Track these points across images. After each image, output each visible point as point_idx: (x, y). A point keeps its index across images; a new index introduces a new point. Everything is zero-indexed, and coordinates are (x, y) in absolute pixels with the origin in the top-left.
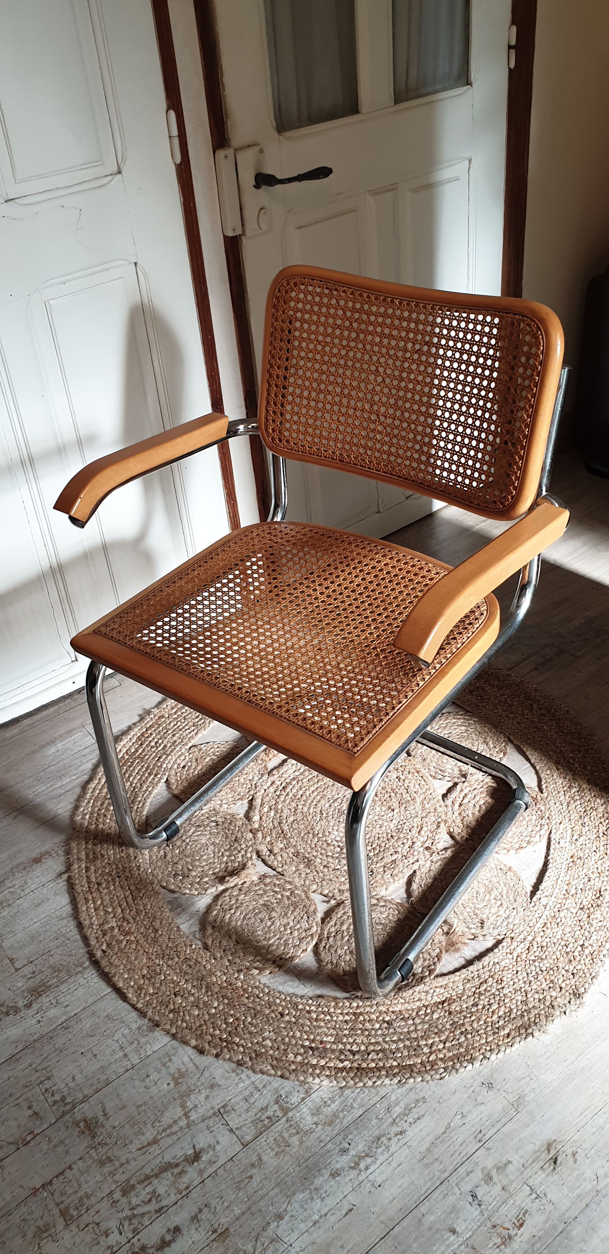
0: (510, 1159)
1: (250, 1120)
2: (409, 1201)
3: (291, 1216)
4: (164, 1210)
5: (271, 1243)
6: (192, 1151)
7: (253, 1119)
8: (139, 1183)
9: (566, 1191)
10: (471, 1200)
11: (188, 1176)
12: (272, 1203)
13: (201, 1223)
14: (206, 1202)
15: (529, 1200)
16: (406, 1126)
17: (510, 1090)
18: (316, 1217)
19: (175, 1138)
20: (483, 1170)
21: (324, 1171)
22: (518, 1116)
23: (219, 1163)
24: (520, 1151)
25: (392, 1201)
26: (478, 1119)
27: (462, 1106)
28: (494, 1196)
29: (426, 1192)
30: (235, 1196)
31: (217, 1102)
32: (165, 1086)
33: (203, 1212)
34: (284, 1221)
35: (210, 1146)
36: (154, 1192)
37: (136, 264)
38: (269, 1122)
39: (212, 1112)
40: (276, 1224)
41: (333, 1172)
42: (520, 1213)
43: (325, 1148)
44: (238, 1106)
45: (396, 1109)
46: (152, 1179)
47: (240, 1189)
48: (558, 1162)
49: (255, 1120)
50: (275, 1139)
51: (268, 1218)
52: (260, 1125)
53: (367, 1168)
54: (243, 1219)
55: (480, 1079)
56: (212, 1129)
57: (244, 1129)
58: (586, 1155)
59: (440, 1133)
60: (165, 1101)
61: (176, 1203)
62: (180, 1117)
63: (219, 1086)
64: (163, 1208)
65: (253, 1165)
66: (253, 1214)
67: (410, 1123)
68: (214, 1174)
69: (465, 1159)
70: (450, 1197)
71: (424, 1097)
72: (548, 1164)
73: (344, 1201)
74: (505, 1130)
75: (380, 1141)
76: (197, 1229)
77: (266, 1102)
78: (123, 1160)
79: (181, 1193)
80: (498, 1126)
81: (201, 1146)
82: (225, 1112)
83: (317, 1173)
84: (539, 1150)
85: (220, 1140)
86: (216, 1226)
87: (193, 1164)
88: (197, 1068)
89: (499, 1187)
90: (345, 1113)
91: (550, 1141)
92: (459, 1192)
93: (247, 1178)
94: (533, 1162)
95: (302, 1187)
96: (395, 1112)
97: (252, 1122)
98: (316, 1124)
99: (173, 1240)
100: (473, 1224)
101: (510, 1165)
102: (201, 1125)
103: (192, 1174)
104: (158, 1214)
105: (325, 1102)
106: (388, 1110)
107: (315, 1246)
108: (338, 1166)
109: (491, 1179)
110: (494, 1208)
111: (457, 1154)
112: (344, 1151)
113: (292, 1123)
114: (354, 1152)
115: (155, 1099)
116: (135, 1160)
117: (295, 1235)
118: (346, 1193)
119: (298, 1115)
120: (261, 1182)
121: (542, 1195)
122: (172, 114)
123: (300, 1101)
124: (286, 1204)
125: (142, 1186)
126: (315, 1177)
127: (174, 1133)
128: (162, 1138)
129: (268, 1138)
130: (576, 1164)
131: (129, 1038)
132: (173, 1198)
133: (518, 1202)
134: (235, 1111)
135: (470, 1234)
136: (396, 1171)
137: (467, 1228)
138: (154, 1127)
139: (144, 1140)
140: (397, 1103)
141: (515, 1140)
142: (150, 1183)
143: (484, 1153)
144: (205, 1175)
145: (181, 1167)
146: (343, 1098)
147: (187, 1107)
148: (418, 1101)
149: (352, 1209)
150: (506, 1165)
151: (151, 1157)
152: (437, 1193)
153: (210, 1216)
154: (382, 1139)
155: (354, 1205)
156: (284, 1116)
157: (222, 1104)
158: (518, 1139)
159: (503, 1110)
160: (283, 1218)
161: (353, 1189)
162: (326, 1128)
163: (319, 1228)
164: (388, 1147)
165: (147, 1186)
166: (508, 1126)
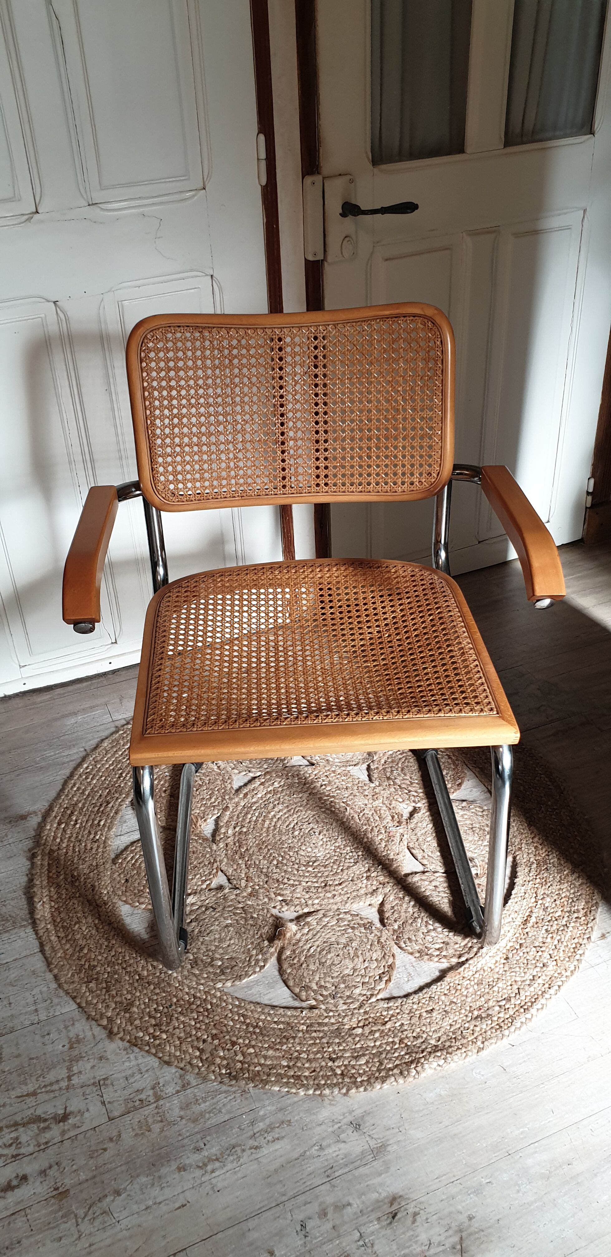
0: (351, 1201)
1: (123, 1097)
2: (240, 1213)
3: (128, 1195)
4: (20, 1157)
5: (102, 1214)
6: (63, 1112)
7: (127, 1097)
8: (7, 1127)
9: (394, 1247)
10: (299, 1229)
11: (52, 1132)
12: (115, 1178)
13: (48, 1178)
14: (58, 1160)
16: (263, 1142)
17: (375, 1136)
18: (150, 1203)
19: (52, 1095)
20: (321, 1204)
21: (173, 1163)
22: (374, 1163)
23: (82, 1129)
24: (363, 1197)
25: (225, 1208)
26: (334, 1155)
27: (324, 1138)
28: (322, 1232)
29: (259, 1209)
30: (85, 1162)
31: (100, 1074)
32: (60, 1047)
33: (52, 1168)
34: (120, 1198)
35: (79, 1111)
36: (17, 1138)
37: (212, 276)
38: (139, 1105)
39: (92, 1081)
40: (112, 1198)
41: (181, 1166)
43: (182, 1142)
44: (117, 1082)
45: (261, 1124)
46: (19, 1127)
47: (92, 1158)
48: (396, 1218)
49: (128, 1099)
50: (139, 1122)
51: (107, 1191)
52: (131, 1104)
53: (213, 1171)
54: (85, 1185)
55: (350, 1118)
56: (87, 1097)
57: (115, 1104)
58: (427, 1219)
59: (293, 1158)
60: (56, 1060)
61: (31, 1154)
62: (63, 1078)
63: (107, 1059)
64: (19, 1155)
65: (111, 1139)
66: (95, 1183)
67: (268, 1141)
68: (74, 1138)
69: (308, 1189)
70: (281, 1221)
71: (289, 1121)
72: (386, 1217)
73: (181, 1196)
74: (356, 1173)
75: (234, 1150)
76: (41, 1182)
77: (144, 1085)
79: (39, 1146)
80: (351, 1167)
81: (72, 1109)
82: (104, 1084)
83: (165, 1163)
84: (382, 1201)
85: (91, 1108)
86: (59, 1184)
87: (59, 1122)
88: (94, 1038)
89: (329, 1225)
90: (212, 1115)
91: (397, 1196)
92: (290, 1218)
93: (102, 1149)
94: (372, 1211)
95: (148, 1172)
96: (258, 1126)
97: (125, 1100)
98: (182, 1118)
99: (17, 1186)
100: (293, 1252)
101: (349, 1207)
102: (79, 1091)
103: (55, 1132)
104: (13, 1159)
105: (197, 1100)
106: (252, 1123)
107: (139, 1229)
108: (187, 1162)
109: (325, 1215)
110: (318, 1244)
111: (302, 1182)
112: (198, 1150)
113: (160, 1111)
114: (206, 1154)
115: (48, 1056)
116: (11, 1105)
117: (125, 1213)
118: (185, 1189)
119: (168, 1105)
120: (113, 1156)
121: (369, 1245)
122: (262, 137)
123: (174, 1092)
124: (128, 1182)
125: (9, 1130)
126: (163, 1165)
127: (52, 1091)
128: (40, 1093)
129: (133, 1118)
130: (414, 1225)
131: (45, 995)
132: (31, 1149)
133: (344, 1244)
134: (113, 1085)
136: (239, 1182)
137: (285, 1254)
138: (37, 1081)
139: (25, 1089)
140: (263, 1118)
141: (362, 1185)
142: (16, 1130)
143: (328, 1188)
144: (66, 1137)
145: (47, 1123)
146: (215, 1100)
147: (72, 1071)
148: (283, 1122)
149: (186, 1205)
150: (344, 1206)
151: (26, 1107)
152: (269, 1214)
153: (57, 1174)
154: (236, 1148)
155: (189, 1202)
156: (155, 1102)
157: (104, 1077)
158: (366, 1184)
159: (362, 1153)
160: (120, 1195)
161: (193, 1187)
162: (189, 1124)
163: (150, 1213)
164: (239, 1158)
165: (12, 1132)
166: (361, 1169)
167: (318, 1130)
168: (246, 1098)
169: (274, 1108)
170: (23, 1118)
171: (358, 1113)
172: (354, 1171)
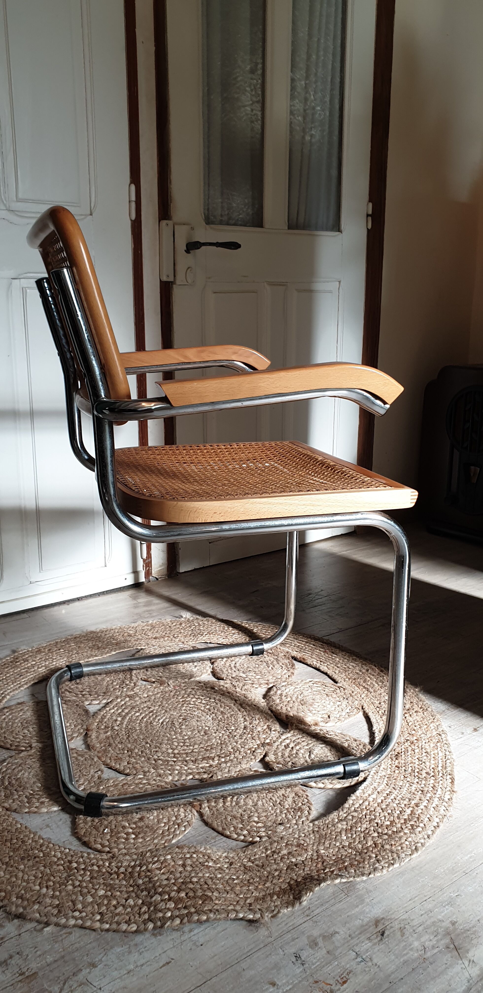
0: (337, 930)
2: (230, 958)
3: (105, 965)
5: (80, 986)
9: (392, 957)
10: (294, 959)
12: (87, 954)
13: (10, 967)
14: (18, 950)
15: (353, 963)
18: (132, 967)
20: (308, 937)
22: (348, 899)
24: (347, 925)
25: (213, 957)
28: (318, 958)
29: (248, 952)
30: (50, 947)
33: (13, 958)
34: (97, 969)
40: (88, 970)
42: (344, 972)
47: (56, 942)
48: (385, 935)
51: (82, 966)
53: (191, 931)
54: (55, 965)
58: (414, 931)
66: (65, 962)
69: (291, 928)
70: (273, 957)
72: (375, 936)
73: (164, 956)
74: (334, 908)
80: (327, 905)
84: (366, 925)
86: (24, 970)
87: (13, 920)
89: (324, 951)
91: (379, 919)
92: (282, 953)
93: (66, 933)
94: (360, 934)
95: (122, 943)
100: (294, 979)
101: (337, 935)
107: (125, 990)
109: (316, 944)
110: (318, 968)
111: (283, 924)
117: (106, 981)
118: (165, 949)
120: (80, 937)
121: (368, 960)
124: (102, 955)
130: (404, 937)
133: (343, 964)
135: (290, 986)
136: (220, 934)
137: (288, 982)
141: (343, 916)
143: (310, 924)
149: (170, 962)
150: (332, 935)
152: (259, 954)
153: (20, 962)
155: (172, 959)
158: (346, 915)
160: (96, 967)
161: (174, 947)
163: (133, 975)
166: (337, 906)
172: (332, 908)
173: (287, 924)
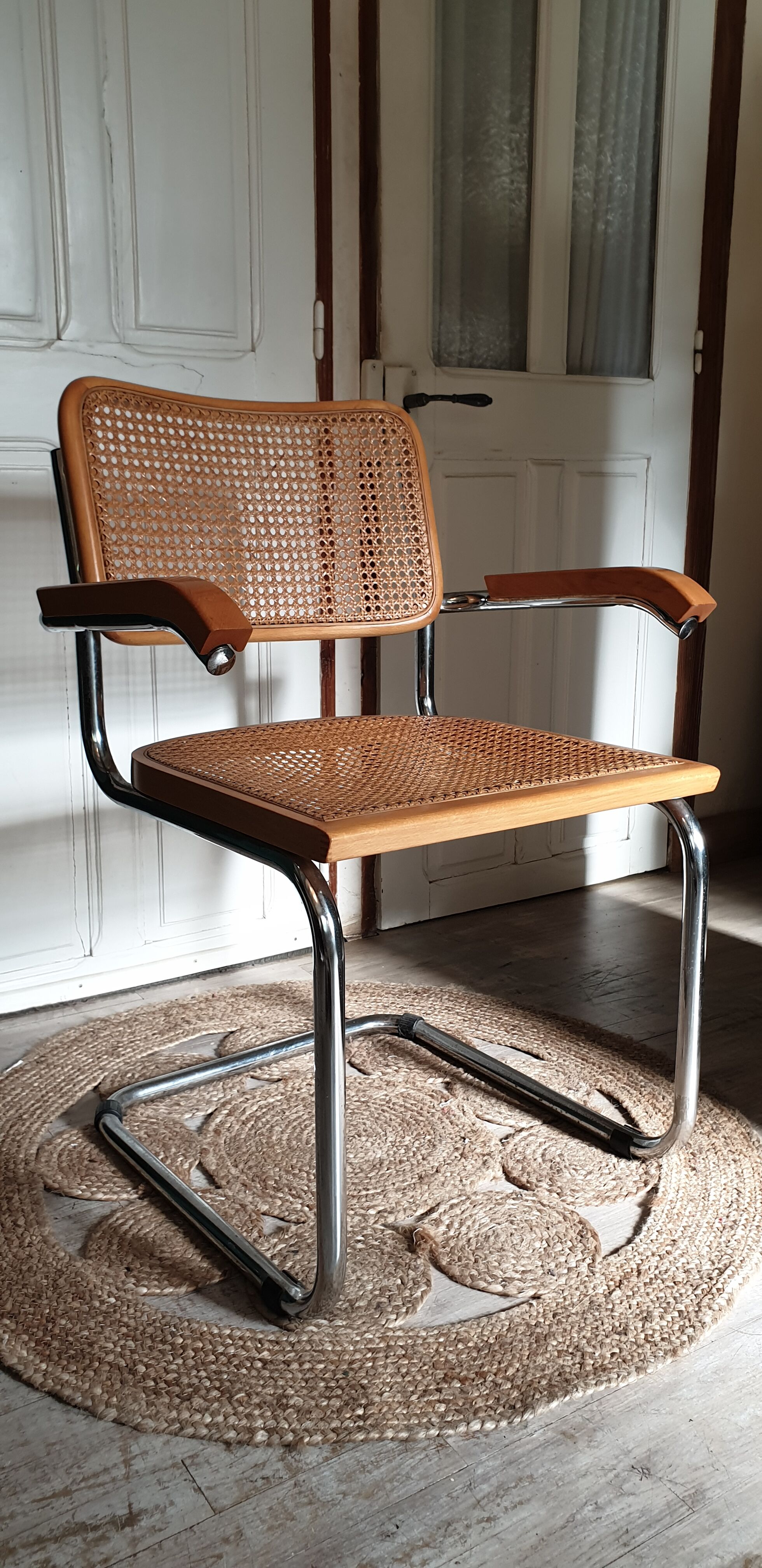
1: (232, 1478)
6: (126, 1511)
7: (238, 1477)
8: (24, 1546)
11: (111, 1544)
16: (496, 1511)
17: (679, 1480)
19: (100, 1490)
21: (348, 1561)
22: (695, 1517)
23: (168, 1532)
26: (623, 1514)
27: (596, 1494)
35: (157, 1507)
38: (264, 1484)
39: (170, 1462)
43: (355, 1529)
44: (216, 1458)
45: (485, 1487)
46: (48, 1544)
49: (241, 1480)
50: (271, 1509)
52: (248, 1486)
53: (425, 1563)
55: (628, 1461)
57: (220, 1489)
59: (556, 1527)
60: (96, 1441)
62: (115, 1465)
65: (226, 1541)
67: (506, 1508)
68: (156, 1546)
71: (532, 1476)
74: (671, 1533)
75: (451, 1528)
77: (264, 1458)
78: (6, 1512)
80: (658, 1527)
81: (142, 1505)
82: (193, 1464)
83: (335, 1562)
85: (177, 1500)
87: (123, 1528)
90: (396, 1484)
93: (212, 1557)
96: (481, 1490)
97: (237, 1481)
98: (345, 1494)
102: (148, 1478)
103: (118, 1543)
105: (364, 1467)
106: (470, 1487)
108: (374, 1555)
111: (584, 1559)
112: (388, 1536)
113: (303, 1489)
114: (404, 1539)
116: (25, 1514)
119: (314, 1479)
120: (235, 1565)
123: (321, 1461)
125: (29, 1551)
127: (99, 1485)
128: (76, 1490)
129: (258, 1505)
134: (209, 1463)
138: (69, 1473)
139: (47, 1489)
140: (485, 1479)
141: (687, 1550)
142: (43, 1549)
144: (140, 1547)
145: (100, 1532)
146: (393, 1464)
147: (130, 1452)
148: (520, 1479)
151: (53, 1513)
154: (454, 1525)
156: (291, 1478)
157: (190, 1454)
158: (693, 1548)
159: (668, 1504)
162: (360, 1501)
164: (463, 1538)
165: (36, 1552)
166: (676, 1528)
167: (583, 1483)
168: (447, 1455)
169: (498, 1462)
170: (52, 1531)
171: (639, 1452)
172: (666, 1533)
173: (590, 1558)
